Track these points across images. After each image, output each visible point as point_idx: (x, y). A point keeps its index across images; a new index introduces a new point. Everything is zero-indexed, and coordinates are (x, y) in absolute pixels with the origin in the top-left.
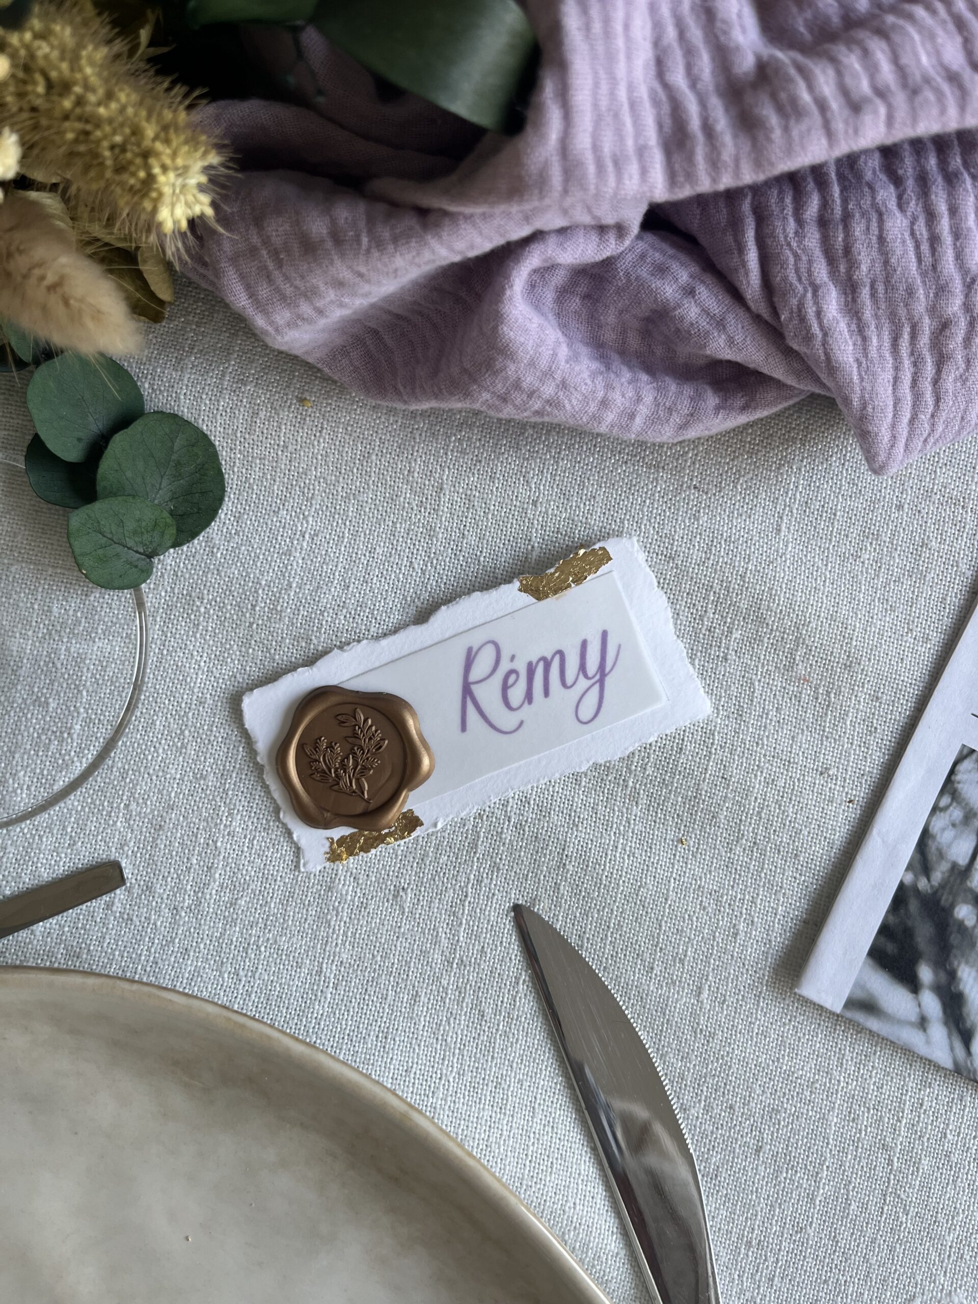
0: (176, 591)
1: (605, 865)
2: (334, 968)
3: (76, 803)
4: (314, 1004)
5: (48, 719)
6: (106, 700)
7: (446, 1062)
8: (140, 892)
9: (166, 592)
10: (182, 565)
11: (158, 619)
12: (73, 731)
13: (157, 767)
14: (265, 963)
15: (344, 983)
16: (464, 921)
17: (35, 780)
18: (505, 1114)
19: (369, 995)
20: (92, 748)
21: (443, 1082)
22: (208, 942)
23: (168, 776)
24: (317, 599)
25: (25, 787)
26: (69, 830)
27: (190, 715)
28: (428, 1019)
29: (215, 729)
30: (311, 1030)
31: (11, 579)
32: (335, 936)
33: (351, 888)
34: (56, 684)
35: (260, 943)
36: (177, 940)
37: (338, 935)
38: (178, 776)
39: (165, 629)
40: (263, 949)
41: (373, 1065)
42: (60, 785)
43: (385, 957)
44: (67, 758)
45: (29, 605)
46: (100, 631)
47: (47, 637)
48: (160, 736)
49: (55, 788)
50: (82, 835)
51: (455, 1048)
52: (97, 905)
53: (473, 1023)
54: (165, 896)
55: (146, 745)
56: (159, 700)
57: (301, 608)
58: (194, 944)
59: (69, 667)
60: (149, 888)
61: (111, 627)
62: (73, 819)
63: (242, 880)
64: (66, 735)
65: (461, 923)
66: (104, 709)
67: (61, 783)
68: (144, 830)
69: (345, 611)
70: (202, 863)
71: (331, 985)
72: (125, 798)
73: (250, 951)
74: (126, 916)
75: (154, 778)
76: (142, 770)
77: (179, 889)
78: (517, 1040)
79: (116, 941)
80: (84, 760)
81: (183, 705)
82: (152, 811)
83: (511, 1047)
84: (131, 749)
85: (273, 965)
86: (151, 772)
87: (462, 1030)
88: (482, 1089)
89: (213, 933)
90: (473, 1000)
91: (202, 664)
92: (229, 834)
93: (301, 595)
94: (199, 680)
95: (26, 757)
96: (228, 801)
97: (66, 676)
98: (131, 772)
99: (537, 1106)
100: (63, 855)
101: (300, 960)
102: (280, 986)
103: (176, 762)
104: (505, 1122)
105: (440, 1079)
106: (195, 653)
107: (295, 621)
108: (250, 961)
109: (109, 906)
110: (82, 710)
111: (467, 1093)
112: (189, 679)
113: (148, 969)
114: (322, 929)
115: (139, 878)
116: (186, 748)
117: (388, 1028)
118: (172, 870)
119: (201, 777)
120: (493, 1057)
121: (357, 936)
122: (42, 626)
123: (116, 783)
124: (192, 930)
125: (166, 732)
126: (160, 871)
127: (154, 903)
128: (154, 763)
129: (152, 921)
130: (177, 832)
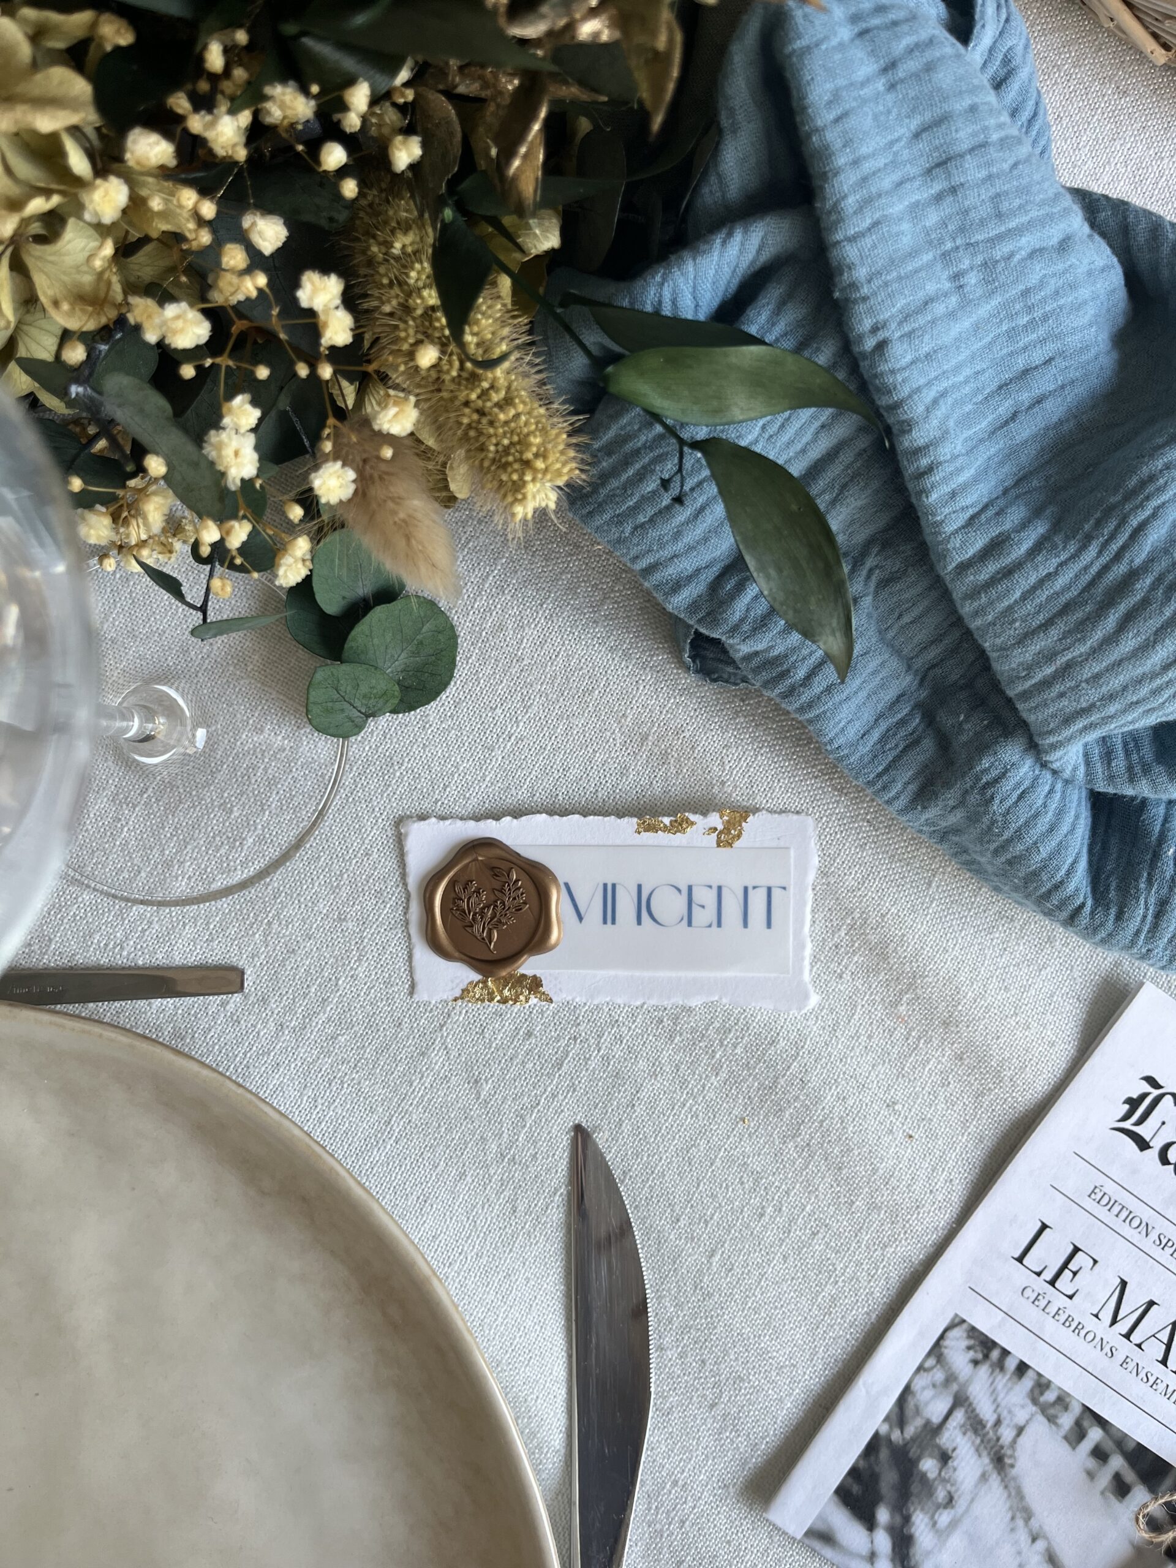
0: (380, 750)
1: (668, 1117)
2: (402, 1123)
3: (225, 906)
4: (373, 1150)
5: (227, 824)
7: (470, 1241)
9: (370, 747)
10: (393, 729)
11: (355, 769)
12: (245, 842)
13: (309, 898)
15: (405, 1140)
16: (528, 1125)
17: (198, 873)
18: (505, 1303)
19: (423, 1159)
20: (256, 862)
21: (461, 1257)
22: (299, 1064)
23: (316, 908)
25: (187, 876)
26: (212, 926)
27: (354, 861)
28: (466, 1198)
29: (371, 881)
30: (364, 1172)
31: (237, 690)
33: (441, 1060)
34: (245, 796)
36: (273, 1054)
37: (415, 1097)
39: (358, 780)
41: (407, 1221)
42: (216, 886)
43: (449, 1130)
44: (232, 863)
45: (245, 718)
46: (299, 763)
47: (251, 752)
49: (213, 886)
50: (221, 935)
51: (481, 1231)
52: (215, 1000)
53: (504, 1214)
54: (276, 1012)
55: (305, 875)
58: (287, 1062)
59: (261, 785)
60: (264, 1001)
61: (311, 763)
62: (218, 919)
64: (238, 843)
65: (525, 1126)
66: (279, 832)
67: (219, 884)
68: (278, 948)
70: (319, 994)
71: (394, 1138)
72: (271, 915)
73: (333, 1084)
74: (235, 1018)
75: (303, 906)
76: (295, 895)
77: (290, 1009)
78: (537, 1242)
79: (220, 1037)
80: (246, 871)
81: (351, 851)
82: (291, 934)
83: (530, 1246)
84: (290, 874)
86: (302, 900)
87: (492, 1218)
88: (493, 1275)
89: (307, 1057)
90: (511, 1195)
91: (380, 820)
92: (352, 977)
94: (372, 834)
95: (196, 850)
96: (361, 947)
97: (256, 792)
98: (283, 894)
99: (534, 1305)
100: (199, 947)
101: (375, 1106)
102: (349, 1124)
103: (327, 899)
104: (503, 1310)
105: (460, 1254)
106: (377, 809)
109: (223, 1004)
110: (260, 827)
111: (479, 1274)
112: (363, 830)
113: (240, 1070)
114: (404, 1086)
115: (259, 988)
117: (430, 1194)
118: (290, 991)
119: (345, 919)
120: (511, 1250)
121: (432, 1103)
122: (250, 740)
123: (267, 899)
124: (289, 1049)
126: (279, 988)
127: (264, 1015)
128: (307, 893)
129: (257, 1030)
130: (307, 960)
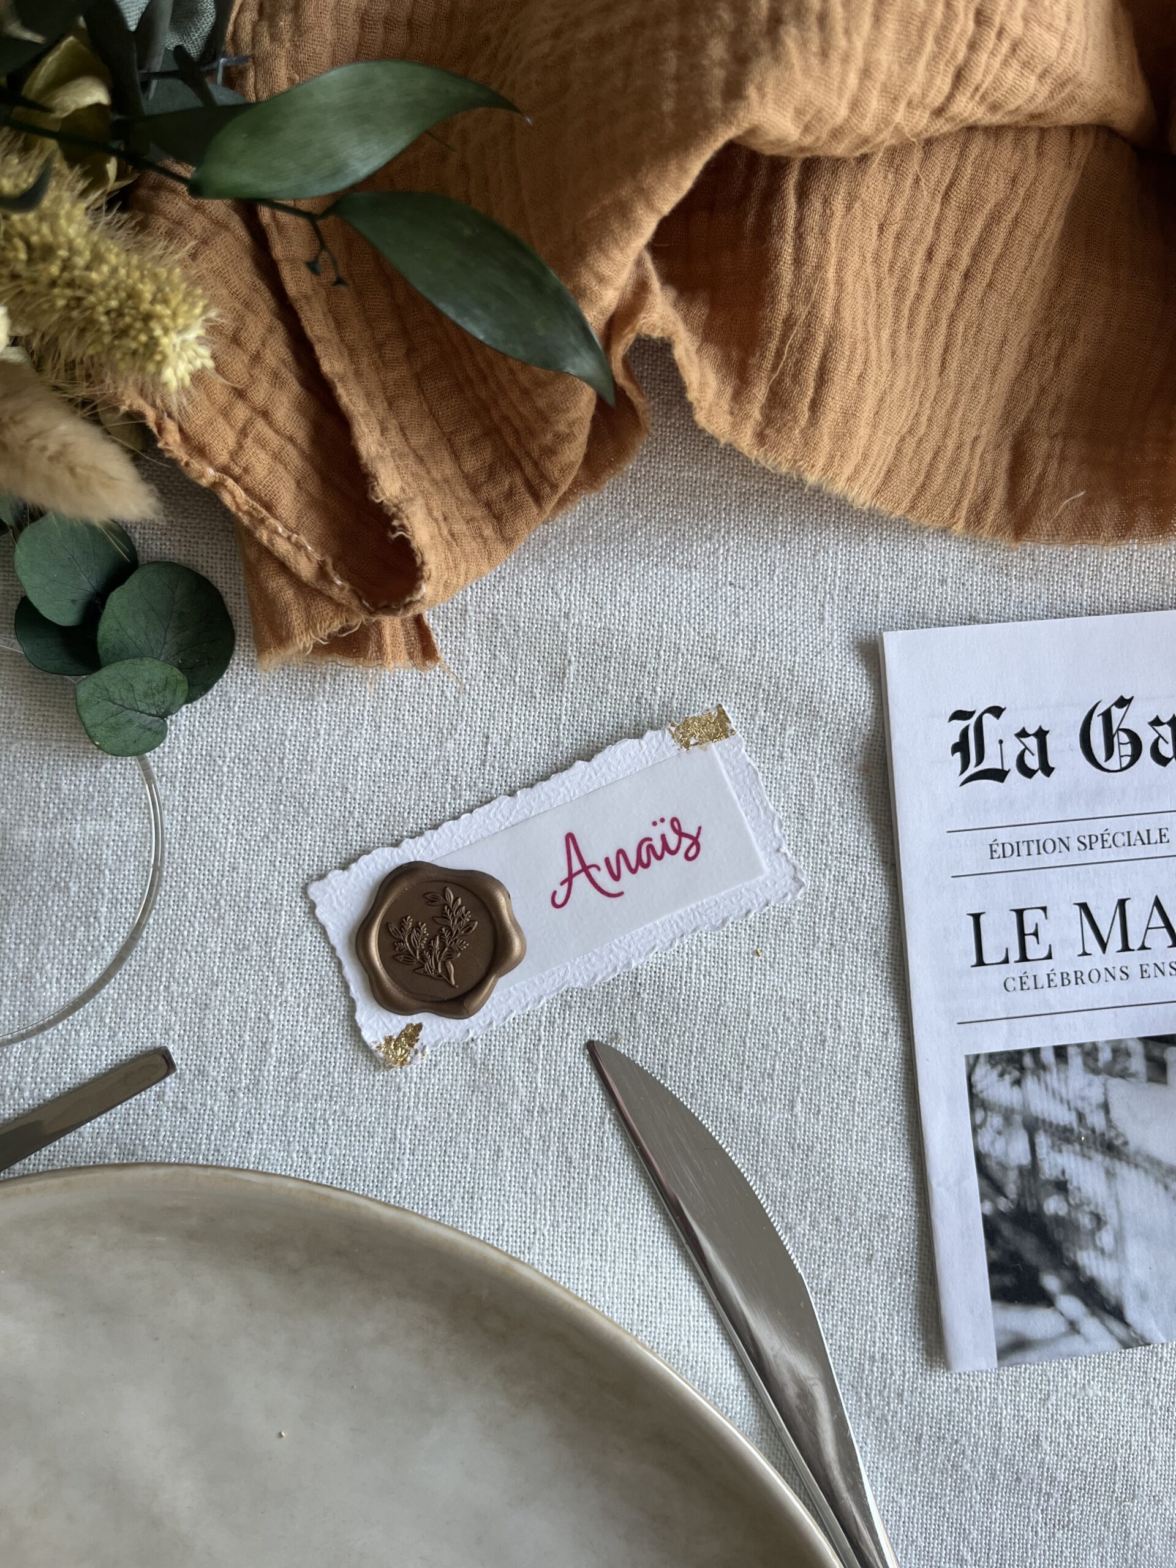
2: (409, 1131)
3: (111, 993)
5: (71, 904)
6: (131, 877)
8: (192, 1077)
9: (183, 754)
12: (99, 914)
13: (195, 943)
14: (335, 1137)
15: (421, 1147)
17: (64, 971)
19: (449, 1156)
20: (122, 930)
22: (271, 1122)
23: (208, 951)
24: (349, 744)
25: (54, 980)
26: (108, 1020)
27: (224, 883)
29: (252, 895)
30: (393, 1192)
31: (11, 759)
32: (406, 1099)
34: (75, 866)
35: (327, 1116)
36: (238, 1124)
38: (219, 950)
40: (331, 1122)
42: (91, 976)
44: (96, 944)
45: (34, 784)
46: (116, 804)
47: (59, 817)
48: (194, 909)
49: (88, 979)
50: (122, 1025)
52: (147, 1097)
53: (561, 1171)
54: (220, 1079)
55: (180, 920)
56: (188, 871)
57: (333, 756)
58: (257, 1126)
59: (87, 846)
60: (201, 1072)
62: (110, 1009)
63: (301, 1053)
64: (92, 920)
66: (130, 886)
67: (94, 972)
68: (189, 1011)
69: (379, 754)
70: (255, 1039)
71: (408, 1151)
72: (164, 979)
73: (317, 1127)
74: (179, 1105)
75: (193, 954)
76: (179, 947)
77: (234, 1069)
79: (173, 1133)
80: (115, 944)
81: (215, 874)
82: (195, 990)
84: (164, 927)
85: (343, 1137)
86: (189, 948)
89: (275, 1111)
93: (331, 742)
96: (276, 970)
97: (85, 856)
98: (167, 951)
101: (371, 1129)
102: (353, 1160)
103: (215, 935)
107: (327, 770)
108: (318, 1138)
109: (160, 1096)
110: (106, 891)
114: (392, 1093)
115: (189, 1062)
116: (224, 919)
118: (224, 1050)
119: (243, 948)
121: (430, 1095)
122: (51, 805)
123: (152, 964)
125: (200, 904)
126: (211, 1052)
128: (191, 938)
129: (209, 1107)
130: (224, 1009)
